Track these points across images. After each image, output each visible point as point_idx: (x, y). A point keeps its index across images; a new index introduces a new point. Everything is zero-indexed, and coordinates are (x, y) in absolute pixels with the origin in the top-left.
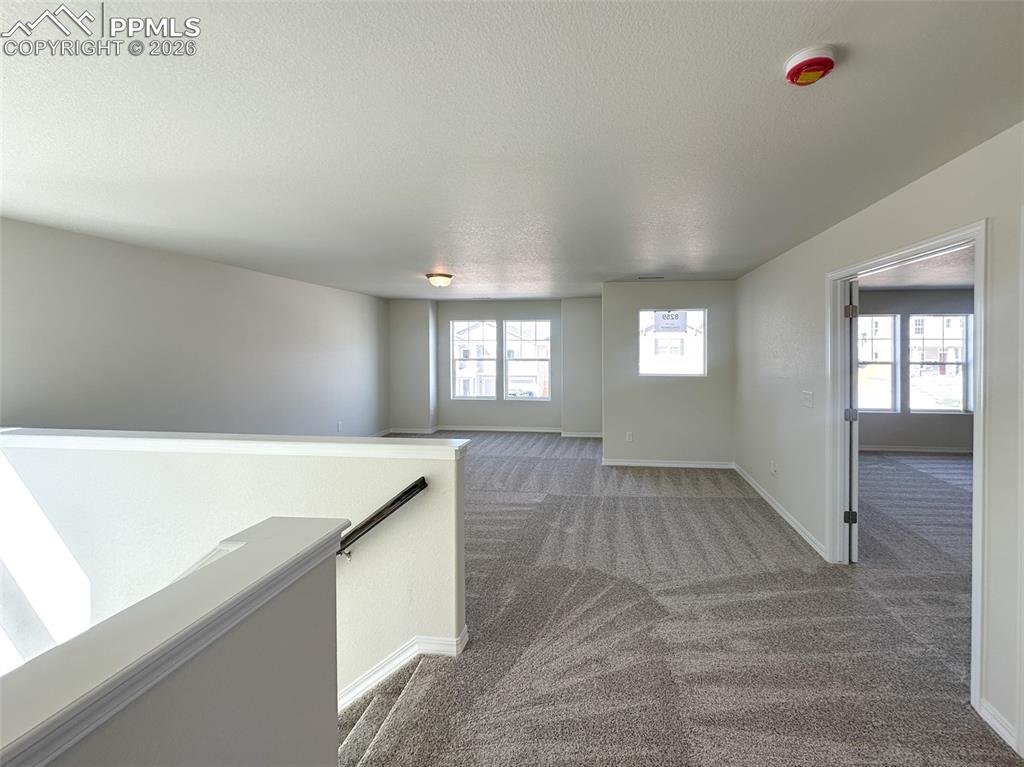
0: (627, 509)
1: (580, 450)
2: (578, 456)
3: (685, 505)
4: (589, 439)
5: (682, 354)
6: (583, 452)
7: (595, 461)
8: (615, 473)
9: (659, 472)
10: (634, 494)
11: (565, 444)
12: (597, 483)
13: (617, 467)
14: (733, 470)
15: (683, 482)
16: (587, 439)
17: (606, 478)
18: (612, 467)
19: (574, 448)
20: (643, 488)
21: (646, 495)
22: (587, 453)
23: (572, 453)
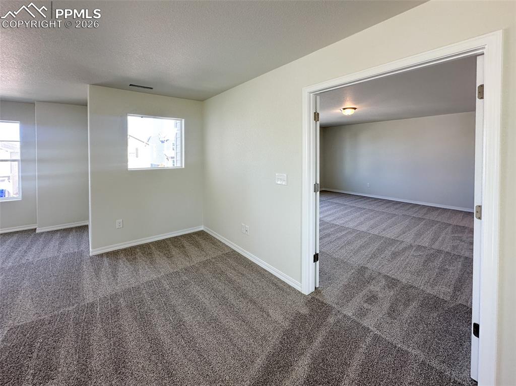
0: (130, 307)
1: (61, 243)
2: (58, 251)
3: (185, 278)
4: (71, 229)
5: (137, 156)
6: (66, 246)
7: (81, 254)
8: (106, 261)
9: (149, 248)
10: (133, 283)
11: (41, 241)
12: (87, 281)
13: (108, 254)
14: (202, 231)
15: (174, 253)
16: (68, 231)
17: (97, 272)
18: (101, 255)
19: (54, 243)
20: (141, 272)
21: (146, 279)
22: (70, 245)
23: (51, 250)
